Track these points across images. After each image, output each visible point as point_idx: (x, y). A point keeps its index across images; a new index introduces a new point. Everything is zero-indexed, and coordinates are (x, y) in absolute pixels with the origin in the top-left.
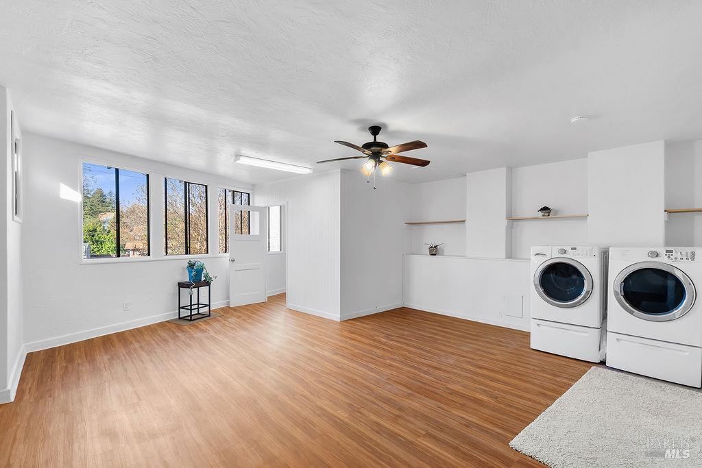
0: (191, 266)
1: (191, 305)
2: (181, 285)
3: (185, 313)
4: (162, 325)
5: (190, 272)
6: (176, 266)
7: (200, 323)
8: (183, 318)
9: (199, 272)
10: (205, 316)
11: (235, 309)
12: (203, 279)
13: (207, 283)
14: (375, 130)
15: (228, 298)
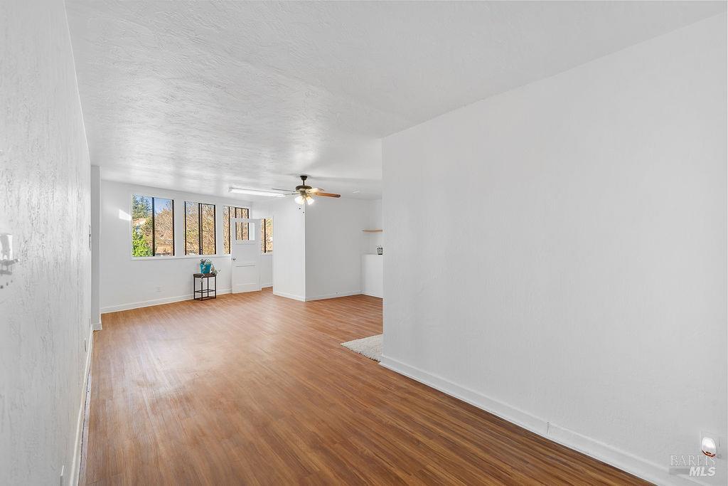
0: (203, 262)
1: (202, 290)
2: (195, 276)
3: (198, 295)
4: (182, 303)
5: (202, 267)
6: (193, 263)
7: (209, 302)
8: (198, 299)
9: (208, 267)
10: (212, 298)
11: (235, 295)
12: (211, 272)
13: (214, 275)
14: (304, 178)
15: (231, 287)
